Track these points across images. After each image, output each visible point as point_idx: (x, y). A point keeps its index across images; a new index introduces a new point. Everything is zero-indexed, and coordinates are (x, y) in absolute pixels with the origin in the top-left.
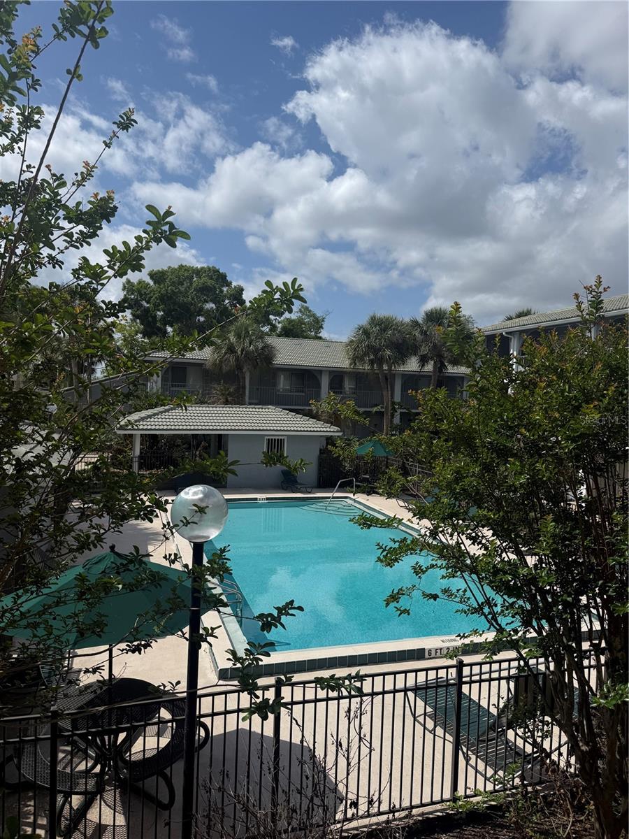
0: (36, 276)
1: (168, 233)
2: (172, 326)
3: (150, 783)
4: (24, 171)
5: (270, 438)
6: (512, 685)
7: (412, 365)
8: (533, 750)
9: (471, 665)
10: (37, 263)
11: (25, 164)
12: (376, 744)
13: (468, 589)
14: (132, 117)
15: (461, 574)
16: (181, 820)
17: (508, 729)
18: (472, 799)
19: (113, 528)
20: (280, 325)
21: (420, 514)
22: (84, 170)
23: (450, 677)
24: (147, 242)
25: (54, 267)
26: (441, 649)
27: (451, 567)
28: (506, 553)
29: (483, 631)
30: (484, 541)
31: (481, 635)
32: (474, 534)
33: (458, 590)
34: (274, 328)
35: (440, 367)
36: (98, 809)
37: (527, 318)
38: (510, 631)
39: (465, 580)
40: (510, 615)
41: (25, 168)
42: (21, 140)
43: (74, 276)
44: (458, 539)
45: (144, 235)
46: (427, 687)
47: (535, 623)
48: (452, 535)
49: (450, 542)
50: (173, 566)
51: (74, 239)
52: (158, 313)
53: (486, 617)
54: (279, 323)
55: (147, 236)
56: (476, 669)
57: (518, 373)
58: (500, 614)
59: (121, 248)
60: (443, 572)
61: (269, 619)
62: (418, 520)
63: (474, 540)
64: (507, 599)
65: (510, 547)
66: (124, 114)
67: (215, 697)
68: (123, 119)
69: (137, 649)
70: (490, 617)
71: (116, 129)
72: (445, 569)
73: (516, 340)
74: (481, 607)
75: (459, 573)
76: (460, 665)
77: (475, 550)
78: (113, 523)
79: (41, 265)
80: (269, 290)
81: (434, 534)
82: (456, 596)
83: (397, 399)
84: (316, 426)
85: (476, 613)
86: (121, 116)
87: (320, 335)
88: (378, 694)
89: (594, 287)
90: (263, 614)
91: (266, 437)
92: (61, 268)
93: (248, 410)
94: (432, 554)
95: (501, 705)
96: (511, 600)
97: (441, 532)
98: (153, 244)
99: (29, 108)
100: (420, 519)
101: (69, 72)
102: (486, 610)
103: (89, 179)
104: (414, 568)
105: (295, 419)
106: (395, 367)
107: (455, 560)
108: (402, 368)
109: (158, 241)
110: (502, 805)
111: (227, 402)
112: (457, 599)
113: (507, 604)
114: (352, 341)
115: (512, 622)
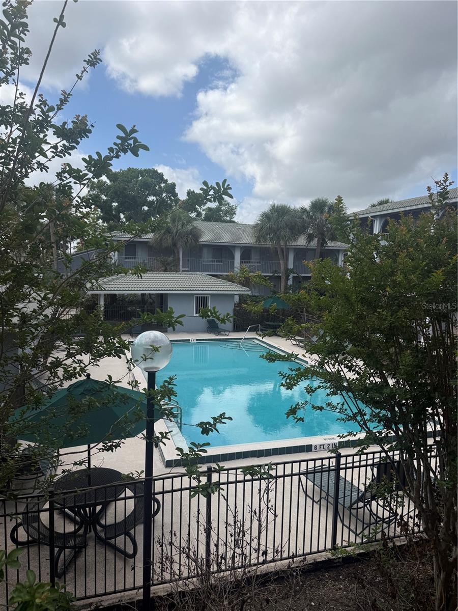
0: (28, 177)
1: (133, 145)
2: (124, 214)
3: (120, 541)
4: (18, 98)
5: (198, 296)
6: (375, 470)
7: (302, 241)
8: (390, 515)
9: (346, 456)
10: (29, 167)
11: (18, 92)
12: (279, 512)
13: (345, 403)
14: (98, 57)
15: (341, 392)
16: (142, 565)
17: (372, 500)
18: (347, 549)
19: (92, 363)
20: (204, 213)
21: (312, 350)
22: (63, 97)
23: (331, 465)
24: (117, 153)
25: (42, 171)
26: (323, 445)
27: (333, 388)
28: (373, 377)
29: (357, 433)
30: (357, 369)
31: (355, 435)
32: (350, 364)
33: (338, 404)
34: (199, 214)
35: (322, 243)
36: (84, 559)
37: (386, 205)
38: (376, 432)
39: (343, 397)
40: (377, 421)
41: (18, 96)
42: (14, 74)
43: (58, 178)
44: (338, 368)
45: (114, 147)
46: (314, 472)
47: (393, 427)
48: (334, 365)
49: (333, 370)
50: (134, 389)
51: (58, 150)
52: (114, 204)
53: (359, 423)
54: (203, 210)
55: (117, 148)
56: (350, 459)
57: (384, 246)
58: (369, 421)
59: (95, 157)
60: (328, 391)
61: (208, 426)
62: (310, 355)
63: (350, 368)
64: (374, 410)
65: (377, 373)
66: (92, 54)
67: (165, 480)
68: (91, 58)
69: (110, 449)
70: (362, 423)
71: (86, 66)
72: (329, 389)
73: (378, 222)
74: (355, 415)
75: (339, 392)
76: (339, 457)
77: (351, 375)
78: (92, 359)
79: (33, 169)
80: (205, 188)
81: (321, 364)
82: (337, 408)
83: (291, 266)
84: (232, 287)
85: (351, 420)
86: (89, 56)
87: (233, 220)
88: (280, 477)
89: (442, 182)
90: (203, 422)
91: (195, 296)
92: (47, 171)
93: (182, 275)
94: (320, 379)
95: (368, 484)
96: (377, 411)
97: (326, 363)
98: (122, 154)
99: (20, 48)
100: (311, 354)
101: (55, 20)
102: (359, 418)
103: (66, 104)
104: (306, 389)
105: (217, 282)
106: (289, 243)
107: (336, 383)
108: (294, 244)
109: (125, 151)
110: (368, 553)
111: (165, 271)
112: (338, 410)
113: (374, 414)
114: (257, 224)
115: (378, 426)
